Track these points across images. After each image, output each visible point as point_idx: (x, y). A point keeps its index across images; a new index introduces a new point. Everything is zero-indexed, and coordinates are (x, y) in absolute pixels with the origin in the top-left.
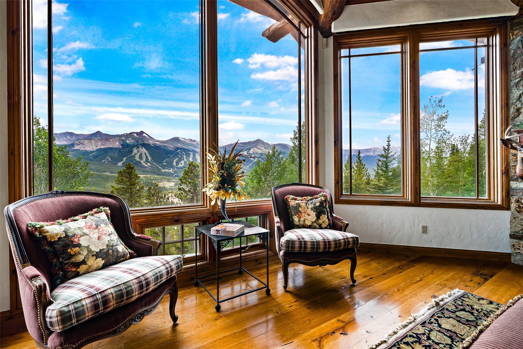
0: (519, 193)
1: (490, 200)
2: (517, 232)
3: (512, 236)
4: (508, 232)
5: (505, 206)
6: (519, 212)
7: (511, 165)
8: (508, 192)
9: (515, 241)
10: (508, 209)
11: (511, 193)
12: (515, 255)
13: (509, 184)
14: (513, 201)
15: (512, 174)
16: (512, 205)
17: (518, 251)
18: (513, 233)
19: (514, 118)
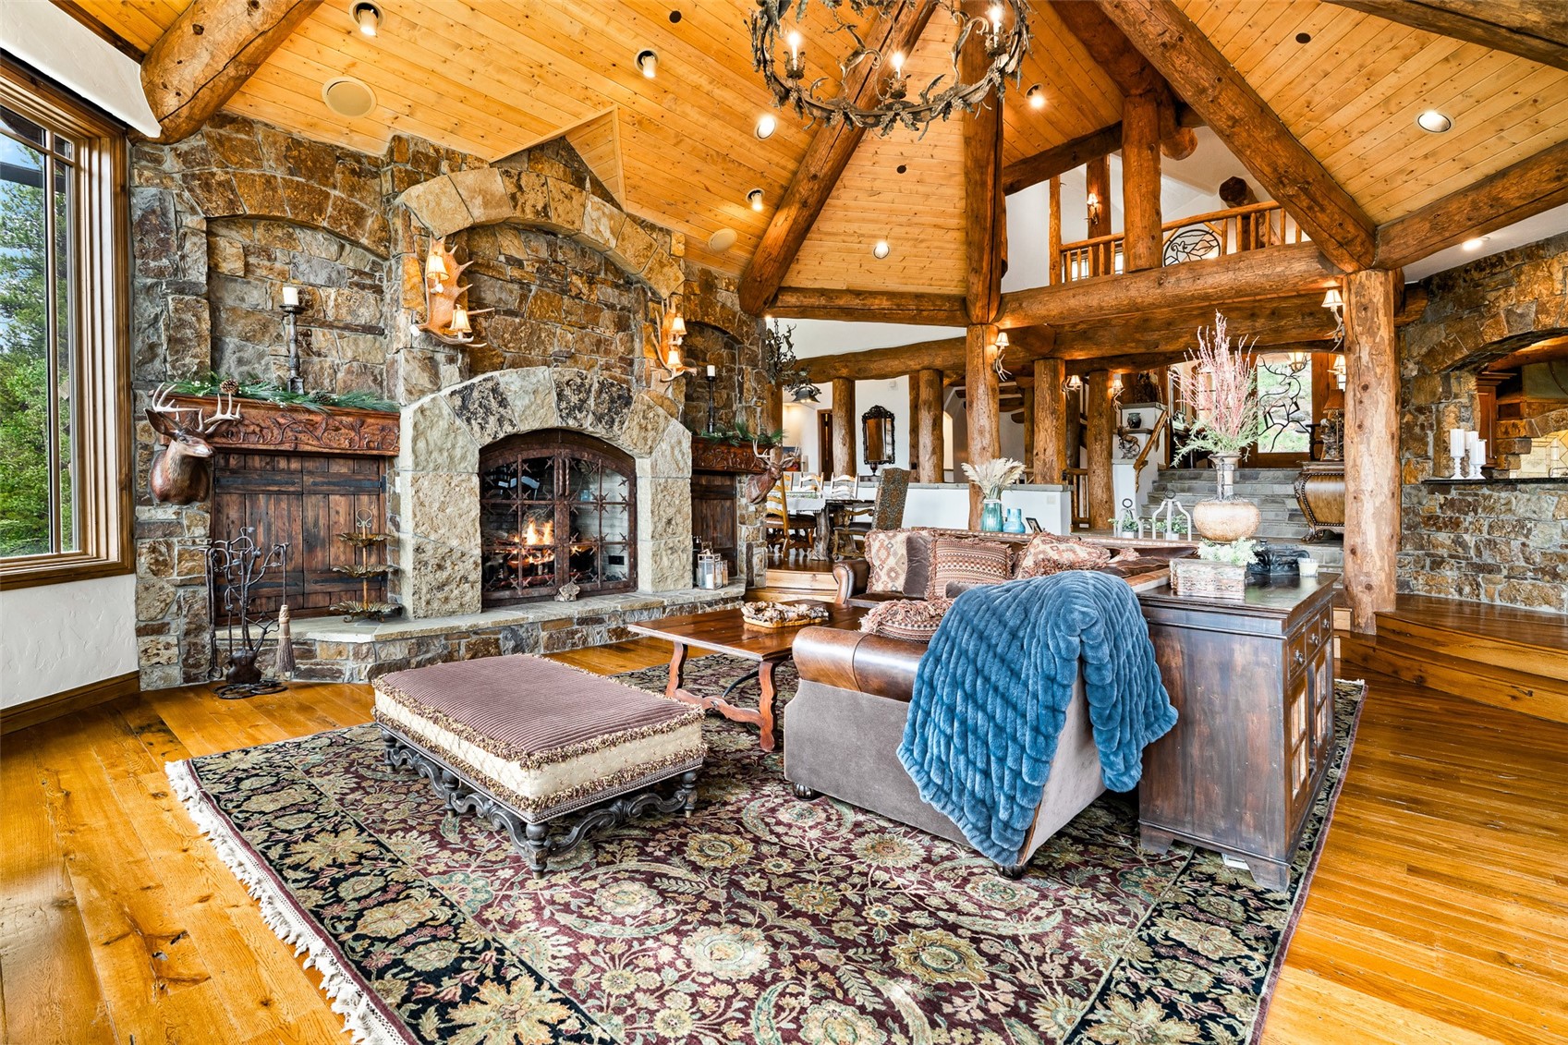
0: (155, 530)
1: (86, 553)
2: (152, 620)
3: (141, 632)
4: (130, 625)
5: (125, 566)
6: (155, 573)
7: (138, 468)
8: (132, 531)
9: (147, 639)
10: (133, 570)
11: (138, 532)
12: (149, 671)
13: (133, 511)
14: (145, 550)
15: (140, 486)
16: (143, 559)
17: (156, 660)
18: (143, 624)
19: (143, 363)
